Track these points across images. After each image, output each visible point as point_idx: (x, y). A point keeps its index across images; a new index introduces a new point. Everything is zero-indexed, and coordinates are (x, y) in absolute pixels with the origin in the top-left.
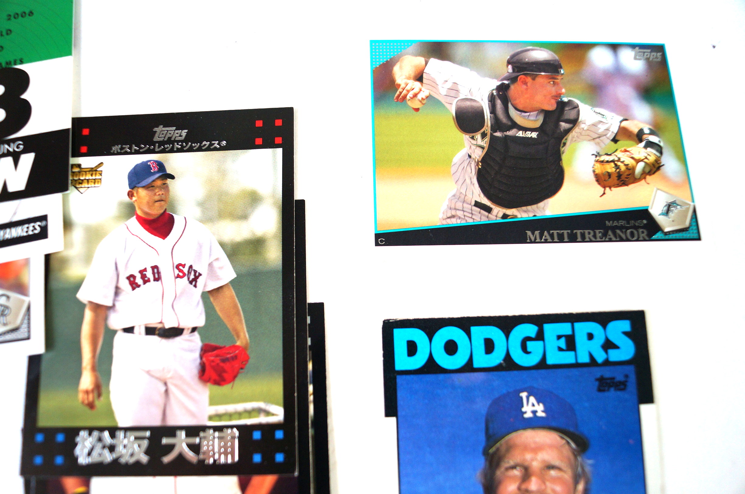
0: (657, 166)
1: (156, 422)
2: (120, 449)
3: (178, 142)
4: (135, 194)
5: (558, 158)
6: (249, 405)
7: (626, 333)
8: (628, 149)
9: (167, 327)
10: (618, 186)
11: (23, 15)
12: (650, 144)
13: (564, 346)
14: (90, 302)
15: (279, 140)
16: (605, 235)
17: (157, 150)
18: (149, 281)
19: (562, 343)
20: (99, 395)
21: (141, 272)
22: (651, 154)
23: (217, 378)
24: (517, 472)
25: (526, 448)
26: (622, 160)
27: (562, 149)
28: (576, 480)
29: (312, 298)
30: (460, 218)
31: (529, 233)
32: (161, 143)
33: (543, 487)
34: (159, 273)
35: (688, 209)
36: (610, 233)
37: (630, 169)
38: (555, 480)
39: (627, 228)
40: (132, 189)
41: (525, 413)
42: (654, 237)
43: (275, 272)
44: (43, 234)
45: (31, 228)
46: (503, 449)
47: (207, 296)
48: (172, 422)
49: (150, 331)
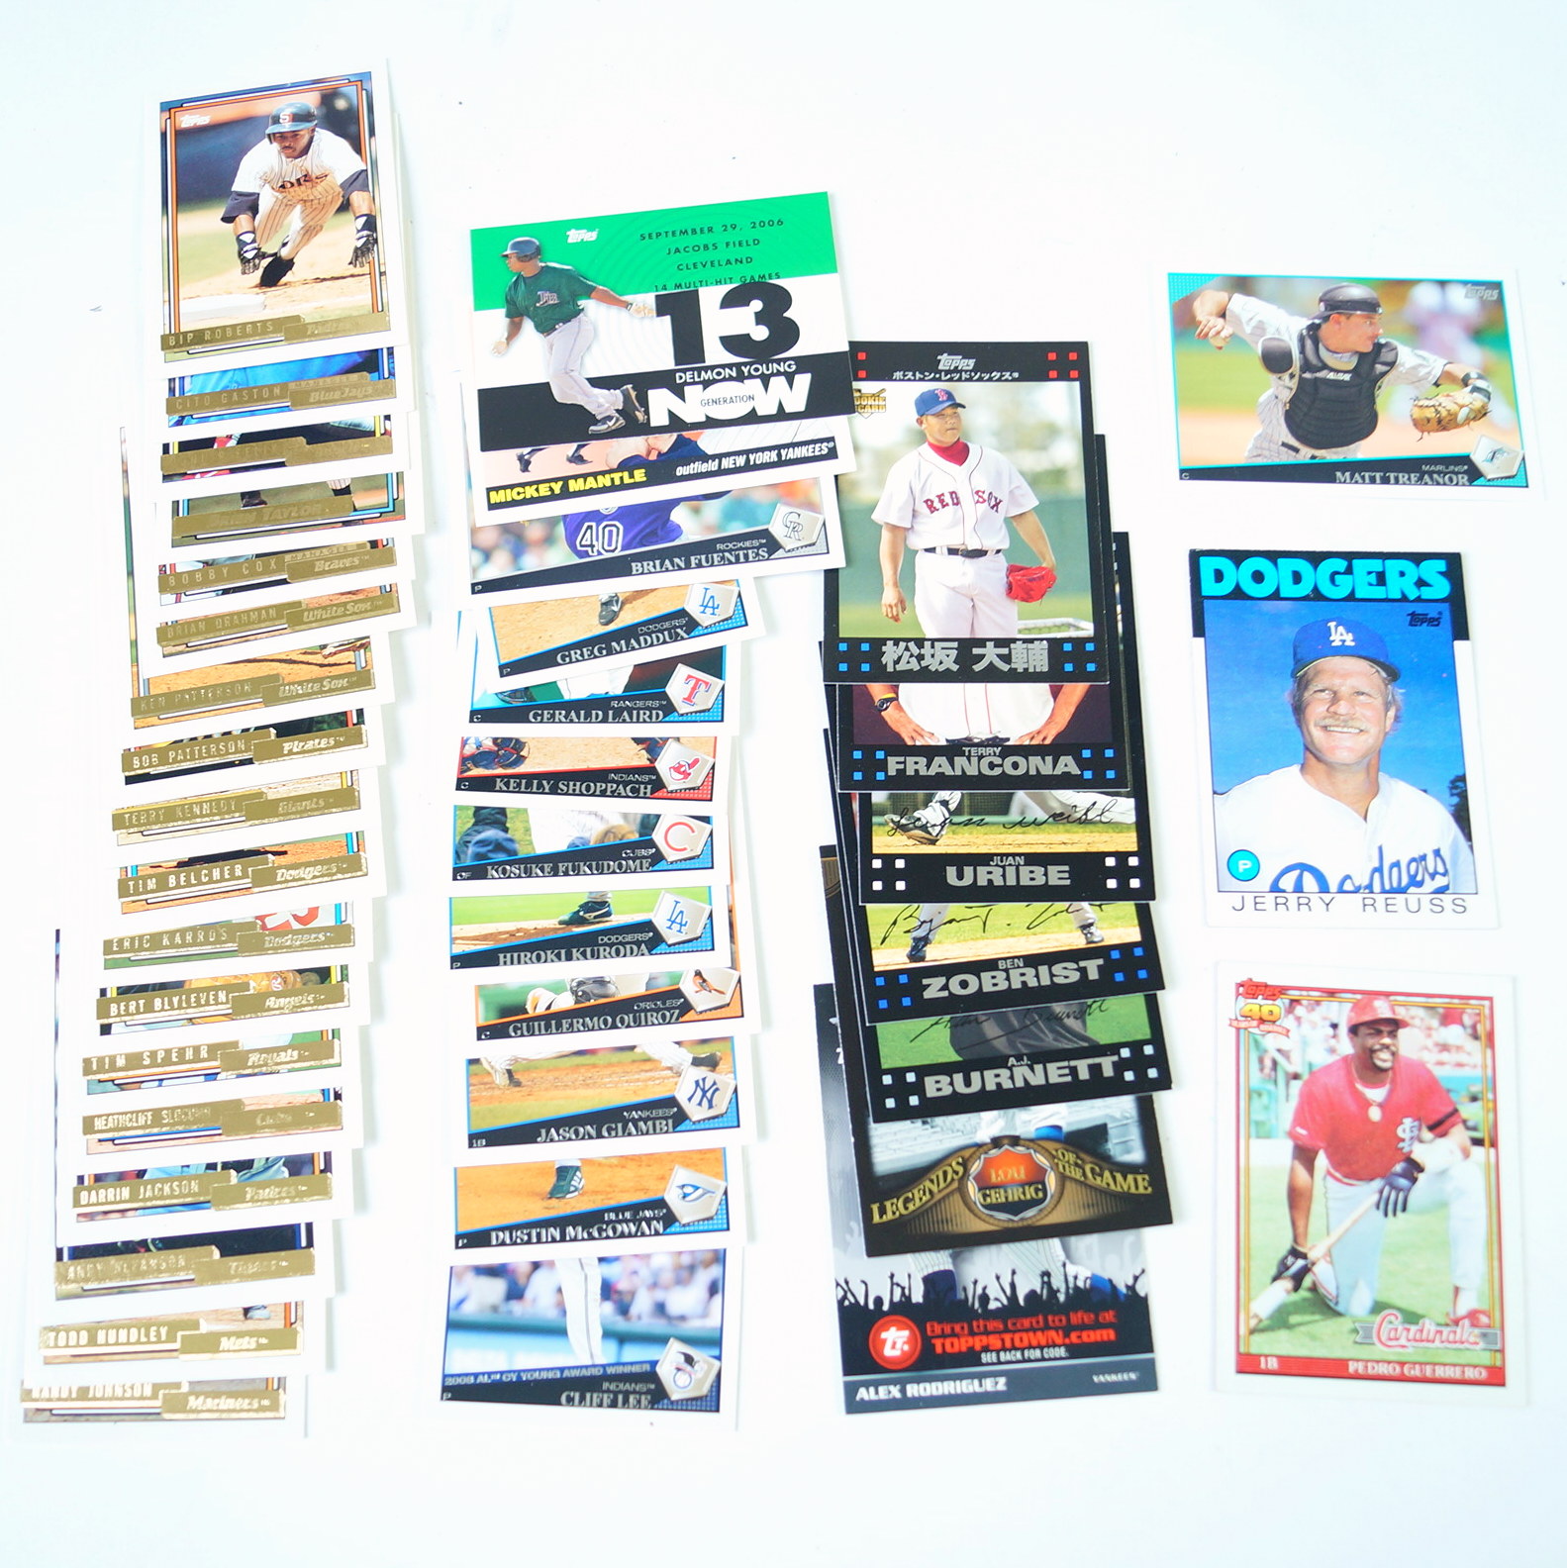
0: (1483, 412)
1: (966, 635)
2: (928, 657)
3: (966, 371)
4: (924, 421)
5: (1372, 400)
6: (1059, 621)
7: (1441, 573)
8: (1452, 394)
9: (970, 548)
10: (1437, 431)
11: (771, 223)
12: (1476, 389)
13: (1374, 582)
14: (887, 524)
15: (1074, 374)
16: (1421, 479)
17: (943, 378)
18: (947, 505)
19: (1373, 578)
20: (904, 609)
21: (939, 497)
22: (1478, 400)
23: (1025, 596)
24: (1326, 695)
25: (1334, 674)
26: (1443, 405)
27: (1377, 393)
28: (1387, 706)
29: (1117, 526)
30: (1266, 457)
31: (1339, 474)
32: (947, 372)
33: (1352, 712)
34: (957, 499)
35: (1516, 457)
36: (1426, 477)
37: (1451, 415)
38: (1364, 705)
39: (1446, 474)
40: (922, 416)
41: (1333, 641)
42: (1475, 483)
43: (1079, 501)
44: (832, 454)
45: (817, 449)
46: (1311, 674)
47: (1011, 522)
48: (979, 635)
49: (952, 552)
